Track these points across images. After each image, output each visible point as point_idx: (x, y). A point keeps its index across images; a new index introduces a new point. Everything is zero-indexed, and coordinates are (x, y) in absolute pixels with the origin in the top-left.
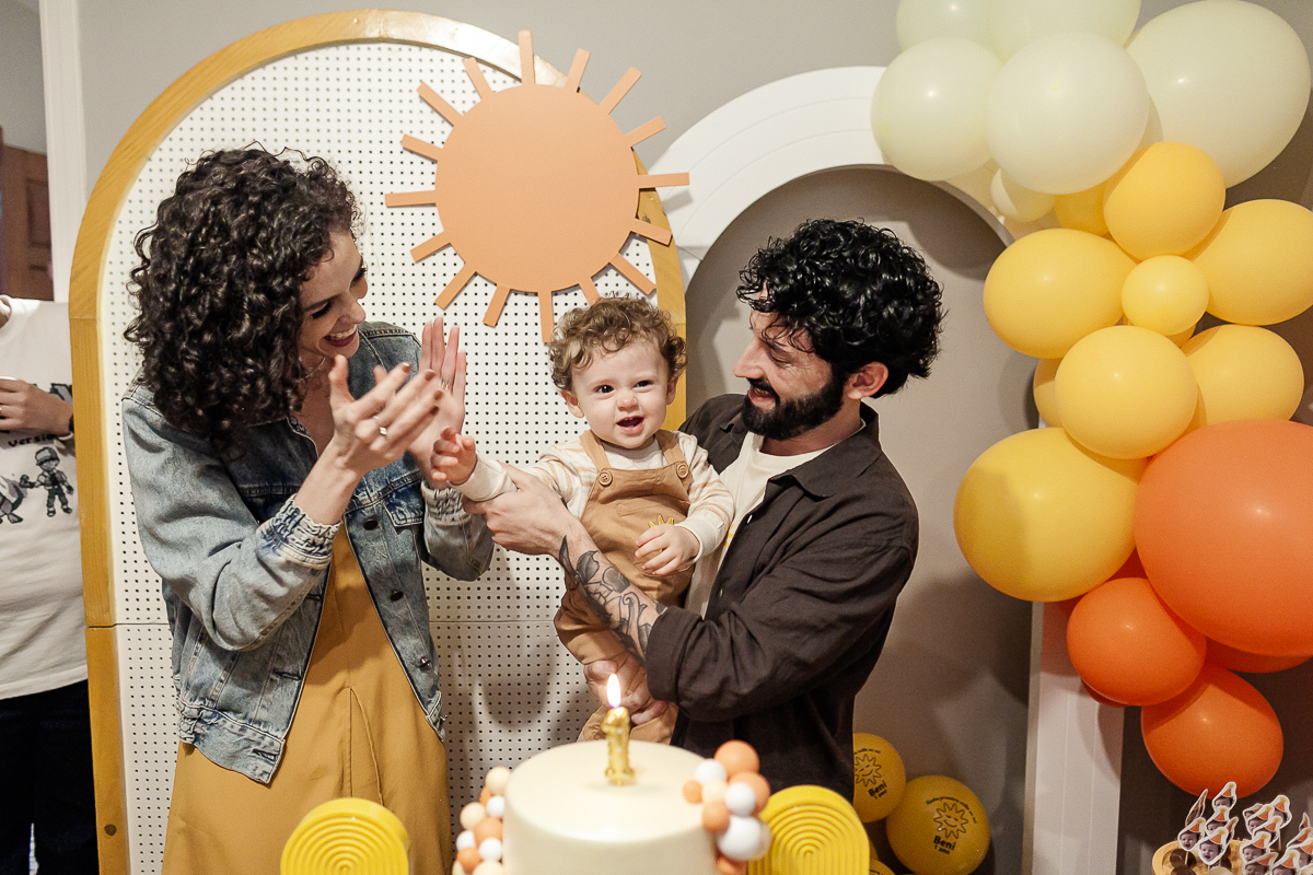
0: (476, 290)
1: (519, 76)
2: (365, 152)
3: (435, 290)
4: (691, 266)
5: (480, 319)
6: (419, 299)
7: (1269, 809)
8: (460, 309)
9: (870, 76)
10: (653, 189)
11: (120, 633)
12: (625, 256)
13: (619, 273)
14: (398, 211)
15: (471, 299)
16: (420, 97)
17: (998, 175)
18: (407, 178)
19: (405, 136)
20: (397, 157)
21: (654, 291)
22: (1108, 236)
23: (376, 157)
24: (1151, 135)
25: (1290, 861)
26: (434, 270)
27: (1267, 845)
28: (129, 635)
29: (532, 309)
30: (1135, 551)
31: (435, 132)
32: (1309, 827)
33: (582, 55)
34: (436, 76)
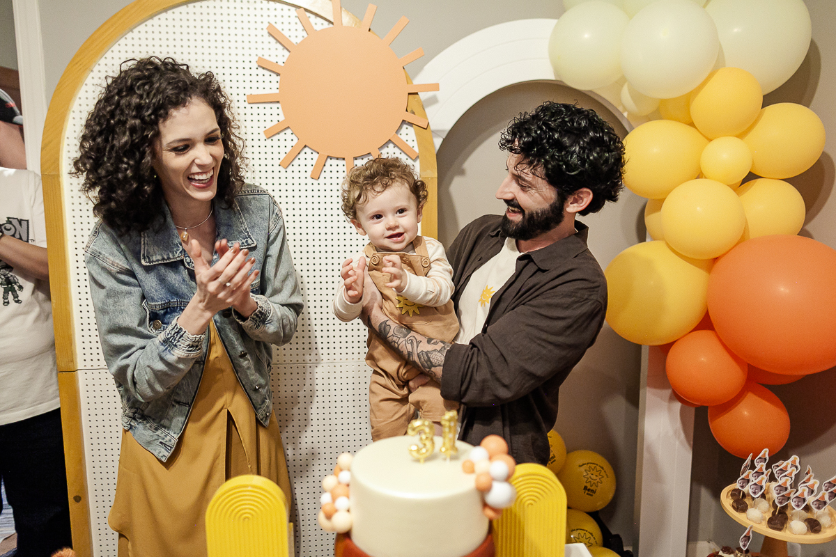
0: (306, 156)
1: (332, 20)
2: (234, 68)
3: (279, 156)
4: (438, 142)
5: (308, 175)
6: (269, 162)
7: (788, 464)
8: (296, 168)
9: (545, 26)
10: (417, 93)
11: (81, 376)
12: (399, 135)
13: (395, 146)
14: (255, 106)
15: (302, 162)
16: (269, 33)
17: (626, 87)
18: (261, 85)
19: (259, 57)
20: (254, 72)
21: (418, 157)
22: (692, 124)
23: (241, 71)
24: (719, 63)
25: (803, 493)
26: (279, 143)
27: (788, 485)
28: (86, 376)
29: (341, 168)
30: (707, 312)
31: (278, 56)
32: (811, 473)
33: (371, 8)
34: (279, 19)
